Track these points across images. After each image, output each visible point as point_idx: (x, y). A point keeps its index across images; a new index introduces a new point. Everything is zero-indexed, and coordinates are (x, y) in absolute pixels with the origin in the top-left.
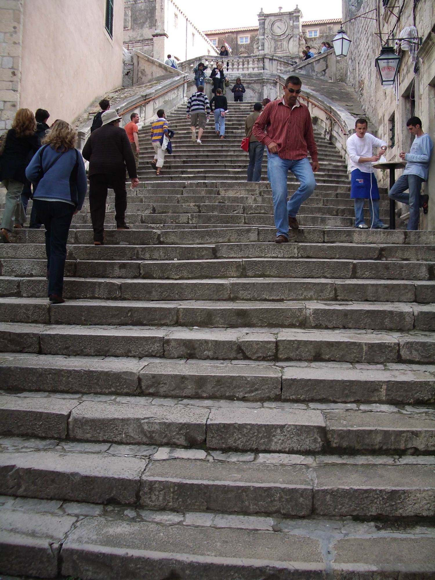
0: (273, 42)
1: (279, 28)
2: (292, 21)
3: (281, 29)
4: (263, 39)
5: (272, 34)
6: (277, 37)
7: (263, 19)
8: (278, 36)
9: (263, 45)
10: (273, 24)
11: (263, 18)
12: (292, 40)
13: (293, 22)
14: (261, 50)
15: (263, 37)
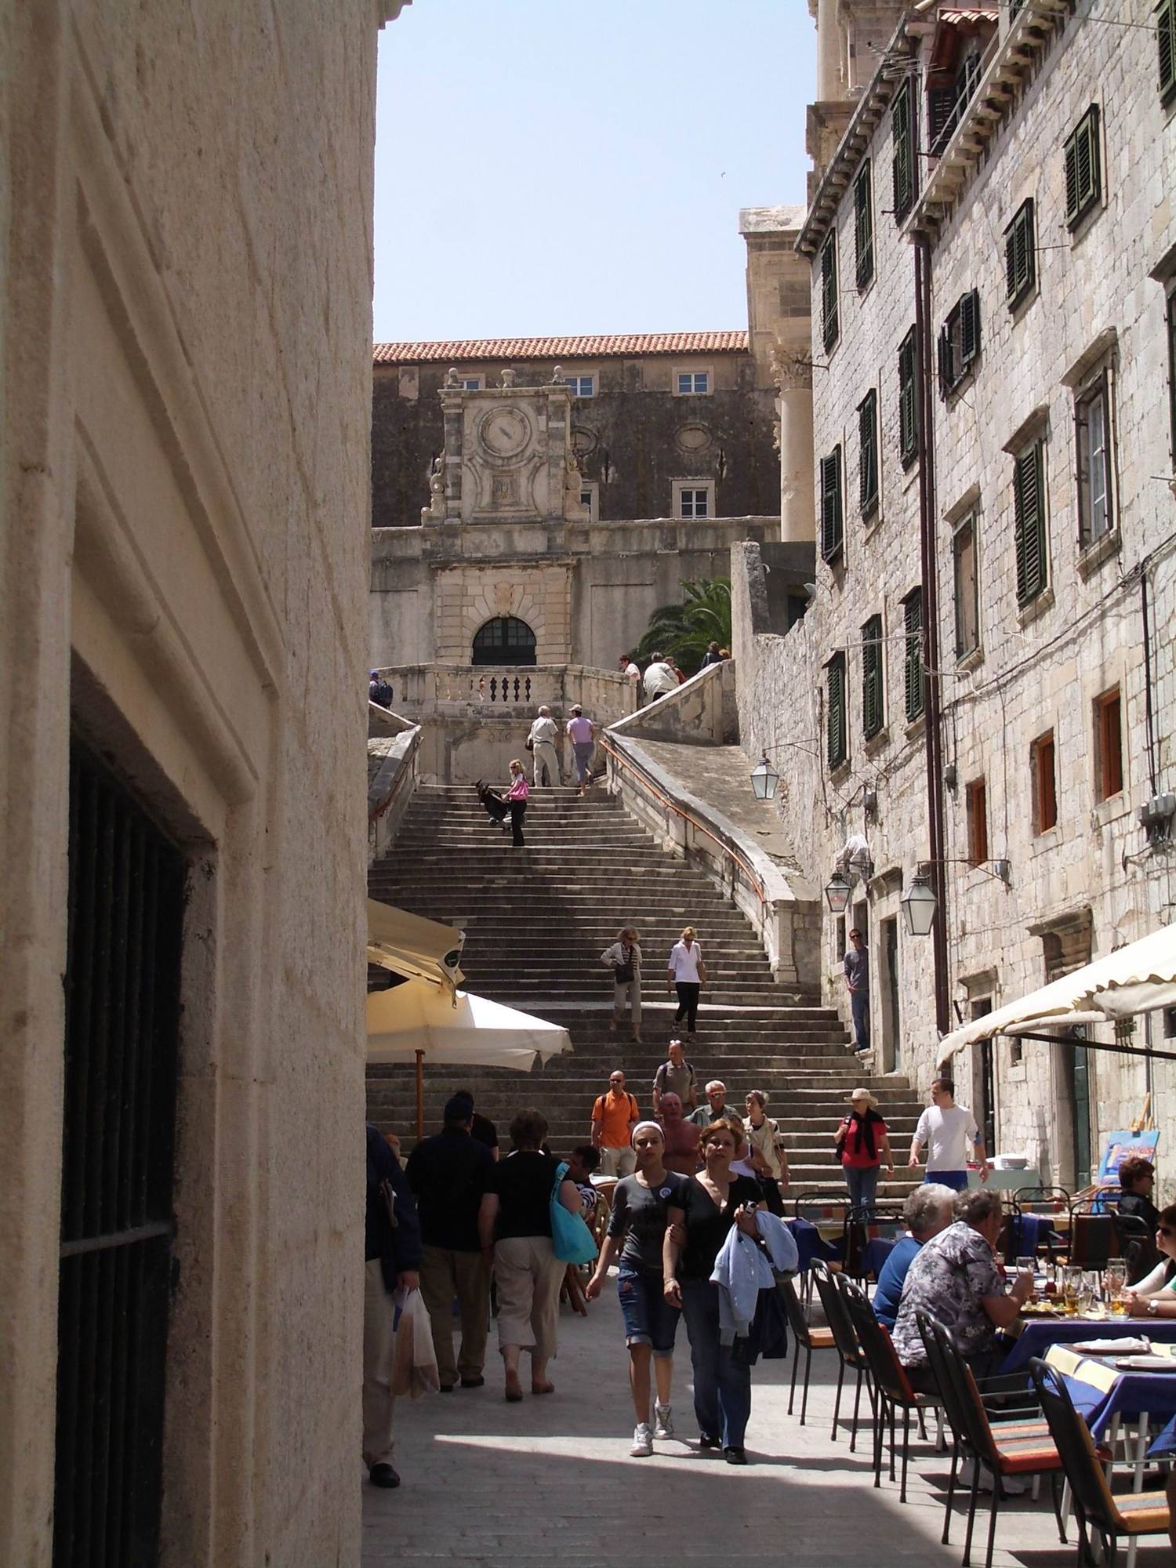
0: (487, 474)
1: (506, 434)
2: (544, 417)
3: (510, 438)
4: (459, 466)
5: (485, 451)
6: (500, 462)
7: (458, 406)
8: (503, 458)
9: (458, 484)
10: (486, 425)
11: (458, 401)
12: (544, 471)
13: (549, 419)
14: (453, 498)
15: (455, 459)
